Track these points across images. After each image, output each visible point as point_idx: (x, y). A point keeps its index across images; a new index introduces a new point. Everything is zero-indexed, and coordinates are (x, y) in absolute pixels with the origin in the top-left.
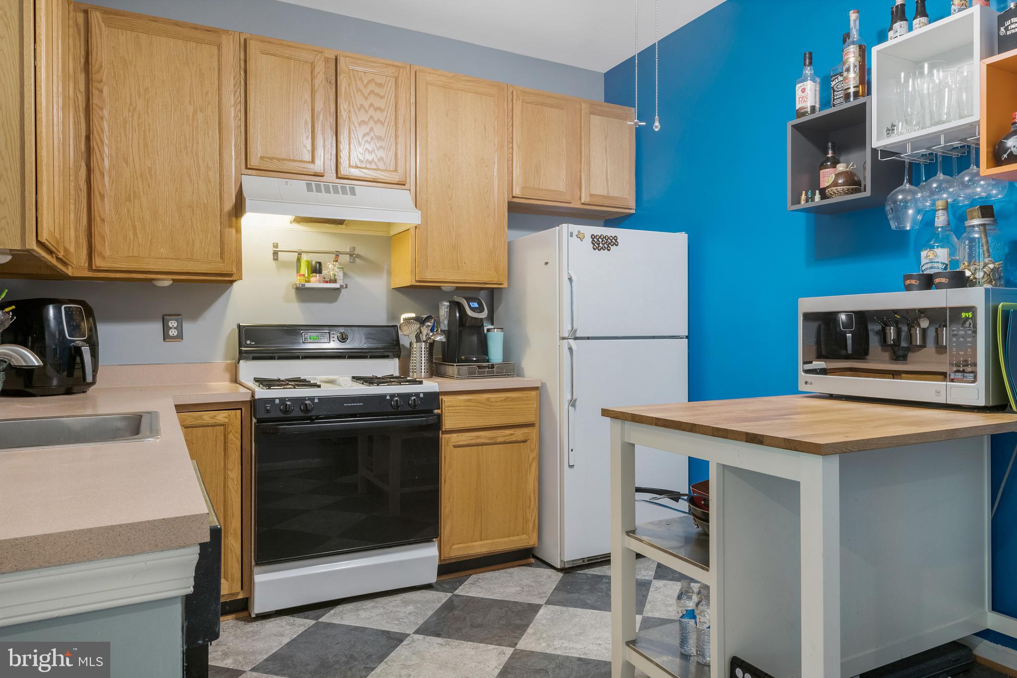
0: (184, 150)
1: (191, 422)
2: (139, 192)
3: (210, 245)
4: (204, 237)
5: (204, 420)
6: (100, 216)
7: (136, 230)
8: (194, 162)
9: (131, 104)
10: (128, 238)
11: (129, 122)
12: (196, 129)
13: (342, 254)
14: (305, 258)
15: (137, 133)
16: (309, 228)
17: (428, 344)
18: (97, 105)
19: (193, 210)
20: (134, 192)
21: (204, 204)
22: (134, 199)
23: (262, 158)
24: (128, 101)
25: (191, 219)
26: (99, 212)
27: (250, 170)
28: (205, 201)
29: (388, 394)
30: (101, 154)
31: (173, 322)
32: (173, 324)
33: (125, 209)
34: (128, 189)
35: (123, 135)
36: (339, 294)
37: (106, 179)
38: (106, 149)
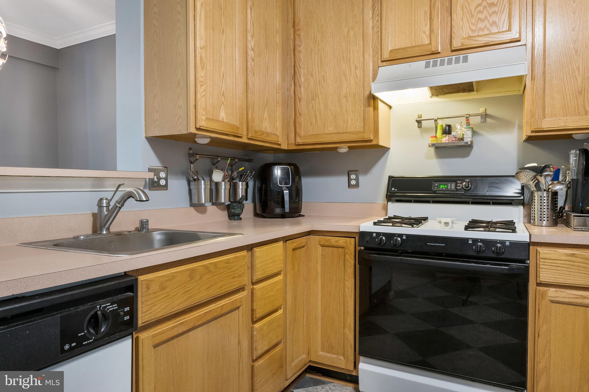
0: (342, 60)
1: (324, 243)
2: (318, 93)
3: (357, 121)
4: (354, 116)
5: (331, 242)
6: (299, 112)
7: (316, 117)
8: (348, 66)
9: (314, 38)
10: (313, 123)
11: (313, 50)
12: (349, 43)
13: (471, 116)
14: (440, 122)
15: (317, 56)
16: (444, 99)
17: (550, 193)
18: (297, 45)
19: (347, 99)
20: (316, 93)
21: (354, 93)
22: (316, 98)
23: (391, 51)
24: (313, 37)
25: (346, 105)
26: (298, 110)
27: (385, 63)
28: (354, 91)
29: (470, 239)
30: (299, 74)
31: (353, 175)
32: (353, 177)
33: (311, 105)
34: (313, 93)
35: (310, 59)
36: (471, 151)
37: (302, 88)
38: (302, 71)
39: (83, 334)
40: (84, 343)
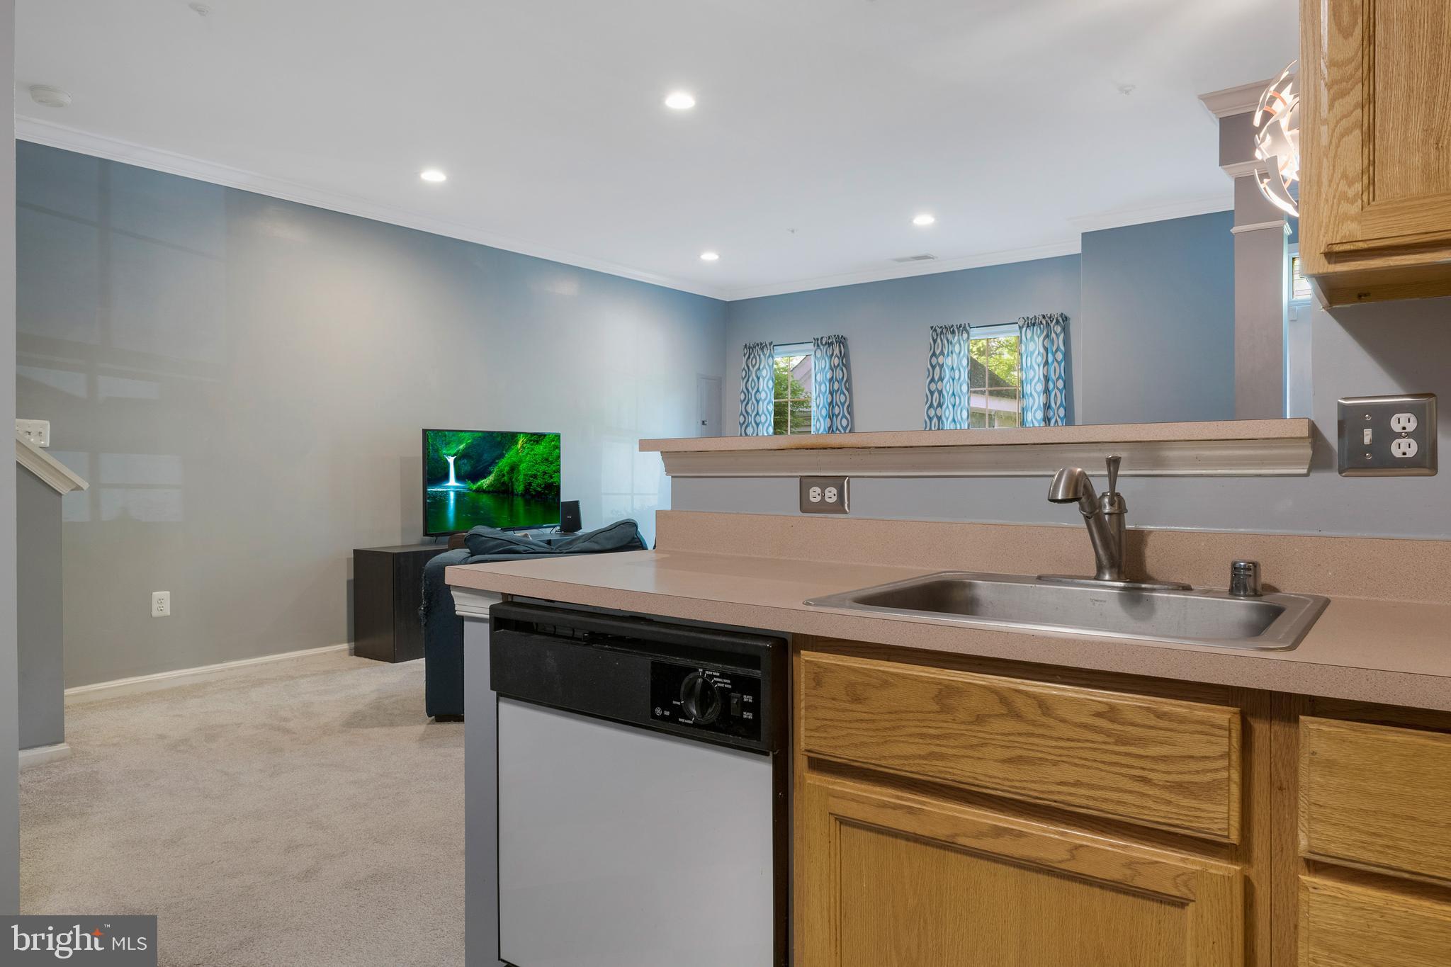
39: (679, 703)
40: (680, 720)
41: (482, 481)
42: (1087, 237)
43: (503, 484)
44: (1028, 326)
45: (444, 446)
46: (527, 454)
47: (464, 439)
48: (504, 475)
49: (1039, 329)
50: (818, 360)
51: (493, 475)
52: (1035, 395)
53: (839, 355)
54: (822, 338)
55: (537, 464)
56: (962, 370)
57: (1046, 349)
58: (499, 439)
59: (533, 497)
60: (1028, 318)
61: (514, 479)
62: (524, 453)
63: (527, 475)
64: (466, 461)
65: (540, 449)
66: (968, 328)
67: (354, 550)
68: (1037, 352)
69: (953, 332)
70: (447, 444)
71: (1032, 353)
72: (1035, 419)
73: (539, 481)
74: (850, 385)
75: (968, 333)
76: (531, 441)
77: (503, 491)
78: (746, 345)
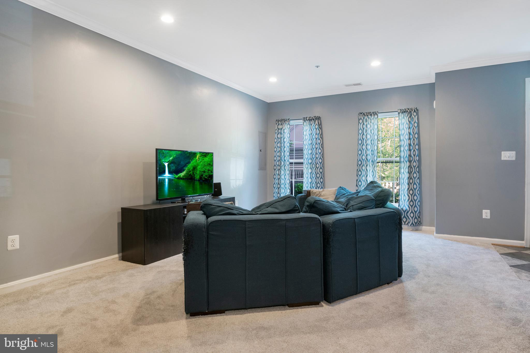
41: (180, 174)
42: (438, 75)
43: (190, 175)
44: (402, 113)
45: (163, 158)
46: (201, 162)
47: (172, 155)
48: (190, 171)
49: (406, 114)
50: (305, 126)
51: (185, 171)
52: (405, 140)
53: (318, 124)
54: (307, 117)
55: (205, 166)
56: (375, 130)
57: (410, 122)
58: (188, 155)
59: (203, 181)
60: (402, 109)
61: (195, 173)
62: (200, 161)
63: (201, 171)
64: (173, 165)
65: (207, 159)
66: (377, 113)
67: (121, 208)
68: (405, 123)
69: (371, 115)
70: (165, 157)
71: (403, 124)
72: (405, 150)
73: (206, 174)
74: (322, 136)
75: (377, 115)
76: (202, 156)
77: (190, 178)
78: (277, 120)
